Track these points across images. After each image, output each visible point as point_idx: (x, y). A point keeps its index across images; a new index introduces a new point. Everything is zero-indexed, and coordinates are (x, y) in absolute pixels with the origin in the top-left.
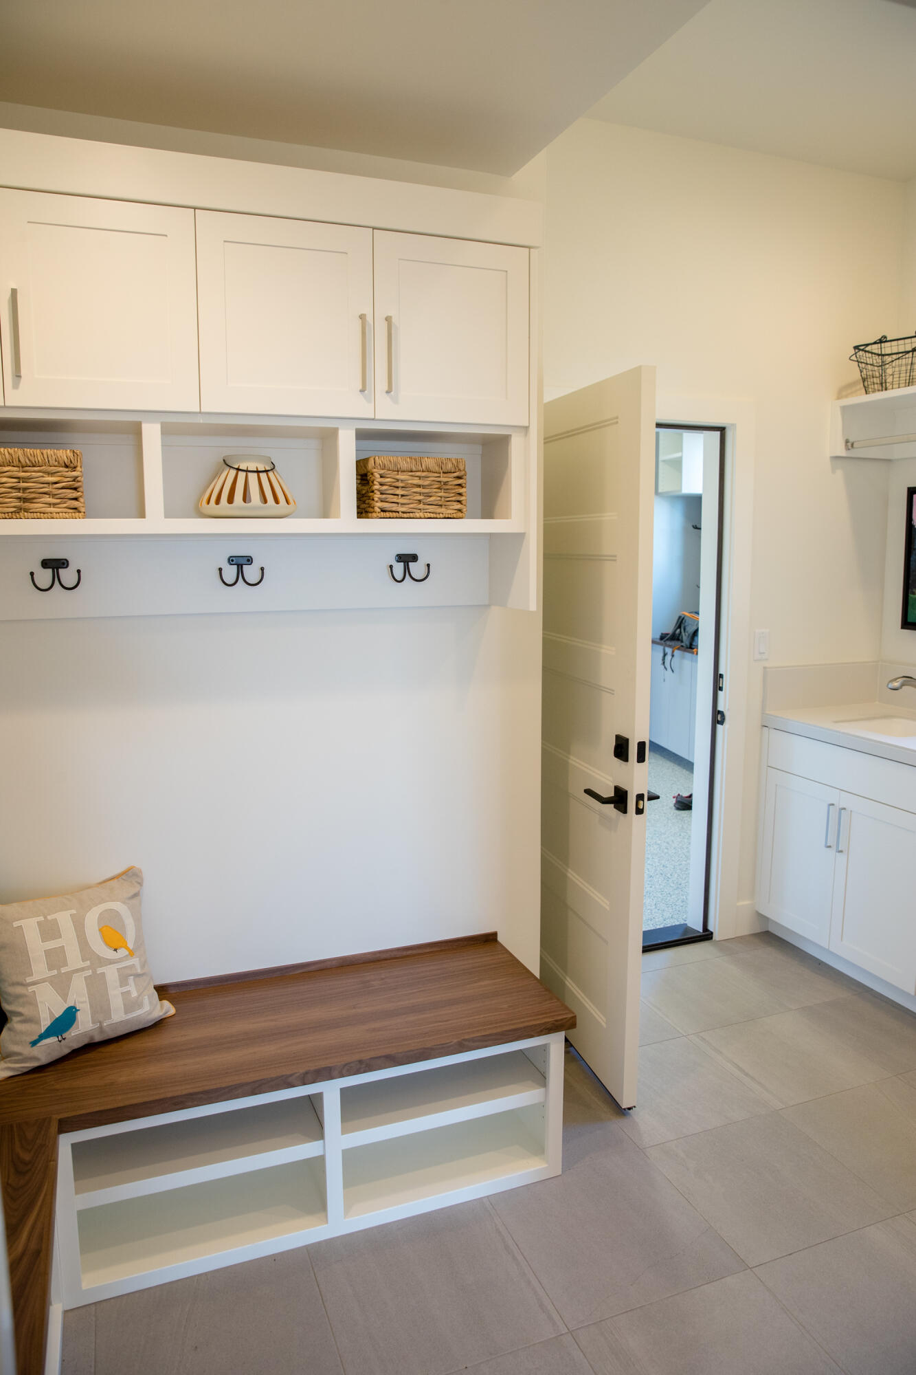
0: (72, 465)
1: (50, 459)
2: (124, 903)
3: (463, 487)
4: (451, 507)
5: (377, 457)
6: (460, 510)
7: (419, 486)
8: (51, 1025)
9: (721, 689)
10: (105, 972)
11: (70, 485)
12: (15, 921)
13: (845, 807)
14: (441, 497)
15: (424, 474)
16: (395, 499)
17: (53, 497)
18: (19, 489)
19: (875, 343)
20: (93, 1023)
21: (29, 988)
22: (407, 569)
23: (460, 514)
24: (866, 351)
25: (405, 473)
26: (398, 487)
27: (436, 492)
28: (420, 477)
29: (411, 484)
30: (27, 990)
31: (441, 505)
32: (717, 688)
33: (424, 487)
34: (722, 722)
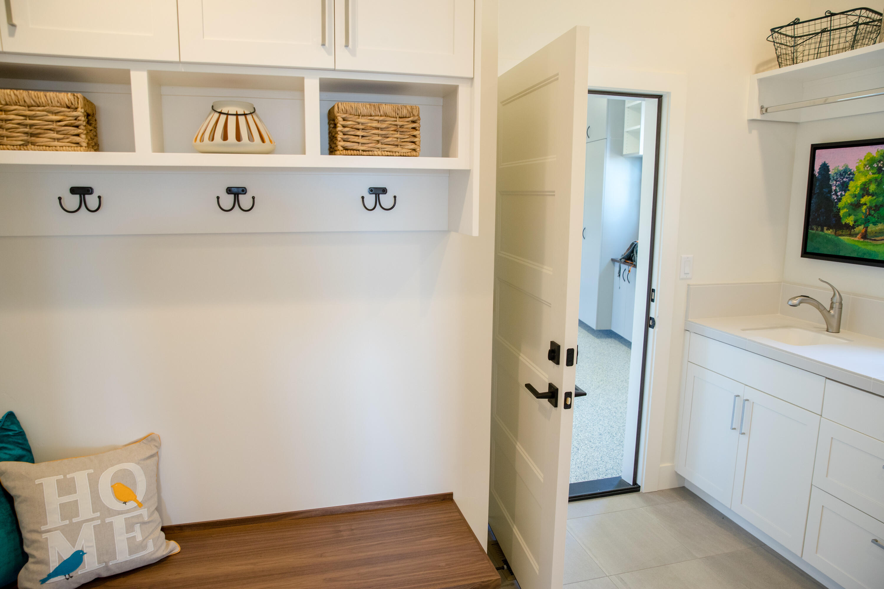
0: (73, 106)
1: (52, 101)
2: (138, 464)
3: (417, 130)
4: (406, 147)
5: (340, 104)
6: (414, 150)
7: (378, 128)
8: (59, 566)
9: (653, 300)
10: (113, 521)
11: (72, 124)
12: (36, 480)
13: (748, 399)
14: (397, 138)
15: (381, 118)
16: (356, 139)
17: (57, 133)
18: (26, 125)
19: (789, 25)
20: (99, 563)
21: (43, 535)
22: (377, 200)
23: (414, 153)
24: (781, 33)
25: (365, 117)
26: (358, 129)
27: (392, 134)
28: (378, 121)
29: (371, 127)
30: (42, 536)
31: (397, 145)
32: (650, 299)
33: (382, 129)
34: (653, 326)
